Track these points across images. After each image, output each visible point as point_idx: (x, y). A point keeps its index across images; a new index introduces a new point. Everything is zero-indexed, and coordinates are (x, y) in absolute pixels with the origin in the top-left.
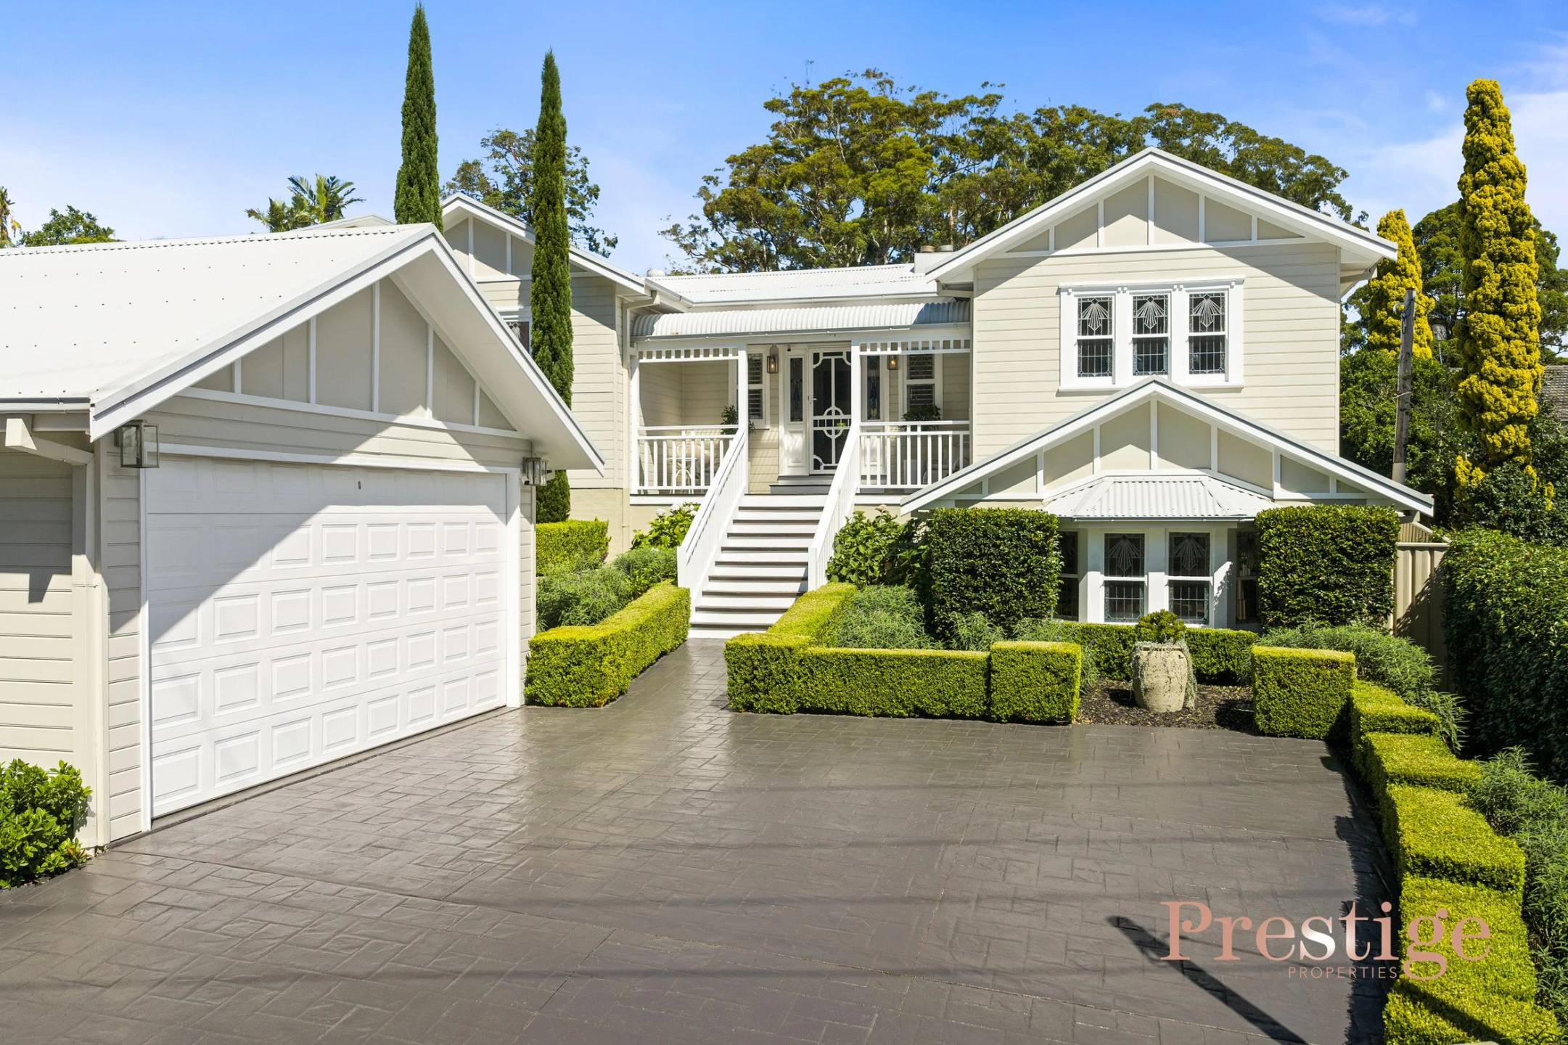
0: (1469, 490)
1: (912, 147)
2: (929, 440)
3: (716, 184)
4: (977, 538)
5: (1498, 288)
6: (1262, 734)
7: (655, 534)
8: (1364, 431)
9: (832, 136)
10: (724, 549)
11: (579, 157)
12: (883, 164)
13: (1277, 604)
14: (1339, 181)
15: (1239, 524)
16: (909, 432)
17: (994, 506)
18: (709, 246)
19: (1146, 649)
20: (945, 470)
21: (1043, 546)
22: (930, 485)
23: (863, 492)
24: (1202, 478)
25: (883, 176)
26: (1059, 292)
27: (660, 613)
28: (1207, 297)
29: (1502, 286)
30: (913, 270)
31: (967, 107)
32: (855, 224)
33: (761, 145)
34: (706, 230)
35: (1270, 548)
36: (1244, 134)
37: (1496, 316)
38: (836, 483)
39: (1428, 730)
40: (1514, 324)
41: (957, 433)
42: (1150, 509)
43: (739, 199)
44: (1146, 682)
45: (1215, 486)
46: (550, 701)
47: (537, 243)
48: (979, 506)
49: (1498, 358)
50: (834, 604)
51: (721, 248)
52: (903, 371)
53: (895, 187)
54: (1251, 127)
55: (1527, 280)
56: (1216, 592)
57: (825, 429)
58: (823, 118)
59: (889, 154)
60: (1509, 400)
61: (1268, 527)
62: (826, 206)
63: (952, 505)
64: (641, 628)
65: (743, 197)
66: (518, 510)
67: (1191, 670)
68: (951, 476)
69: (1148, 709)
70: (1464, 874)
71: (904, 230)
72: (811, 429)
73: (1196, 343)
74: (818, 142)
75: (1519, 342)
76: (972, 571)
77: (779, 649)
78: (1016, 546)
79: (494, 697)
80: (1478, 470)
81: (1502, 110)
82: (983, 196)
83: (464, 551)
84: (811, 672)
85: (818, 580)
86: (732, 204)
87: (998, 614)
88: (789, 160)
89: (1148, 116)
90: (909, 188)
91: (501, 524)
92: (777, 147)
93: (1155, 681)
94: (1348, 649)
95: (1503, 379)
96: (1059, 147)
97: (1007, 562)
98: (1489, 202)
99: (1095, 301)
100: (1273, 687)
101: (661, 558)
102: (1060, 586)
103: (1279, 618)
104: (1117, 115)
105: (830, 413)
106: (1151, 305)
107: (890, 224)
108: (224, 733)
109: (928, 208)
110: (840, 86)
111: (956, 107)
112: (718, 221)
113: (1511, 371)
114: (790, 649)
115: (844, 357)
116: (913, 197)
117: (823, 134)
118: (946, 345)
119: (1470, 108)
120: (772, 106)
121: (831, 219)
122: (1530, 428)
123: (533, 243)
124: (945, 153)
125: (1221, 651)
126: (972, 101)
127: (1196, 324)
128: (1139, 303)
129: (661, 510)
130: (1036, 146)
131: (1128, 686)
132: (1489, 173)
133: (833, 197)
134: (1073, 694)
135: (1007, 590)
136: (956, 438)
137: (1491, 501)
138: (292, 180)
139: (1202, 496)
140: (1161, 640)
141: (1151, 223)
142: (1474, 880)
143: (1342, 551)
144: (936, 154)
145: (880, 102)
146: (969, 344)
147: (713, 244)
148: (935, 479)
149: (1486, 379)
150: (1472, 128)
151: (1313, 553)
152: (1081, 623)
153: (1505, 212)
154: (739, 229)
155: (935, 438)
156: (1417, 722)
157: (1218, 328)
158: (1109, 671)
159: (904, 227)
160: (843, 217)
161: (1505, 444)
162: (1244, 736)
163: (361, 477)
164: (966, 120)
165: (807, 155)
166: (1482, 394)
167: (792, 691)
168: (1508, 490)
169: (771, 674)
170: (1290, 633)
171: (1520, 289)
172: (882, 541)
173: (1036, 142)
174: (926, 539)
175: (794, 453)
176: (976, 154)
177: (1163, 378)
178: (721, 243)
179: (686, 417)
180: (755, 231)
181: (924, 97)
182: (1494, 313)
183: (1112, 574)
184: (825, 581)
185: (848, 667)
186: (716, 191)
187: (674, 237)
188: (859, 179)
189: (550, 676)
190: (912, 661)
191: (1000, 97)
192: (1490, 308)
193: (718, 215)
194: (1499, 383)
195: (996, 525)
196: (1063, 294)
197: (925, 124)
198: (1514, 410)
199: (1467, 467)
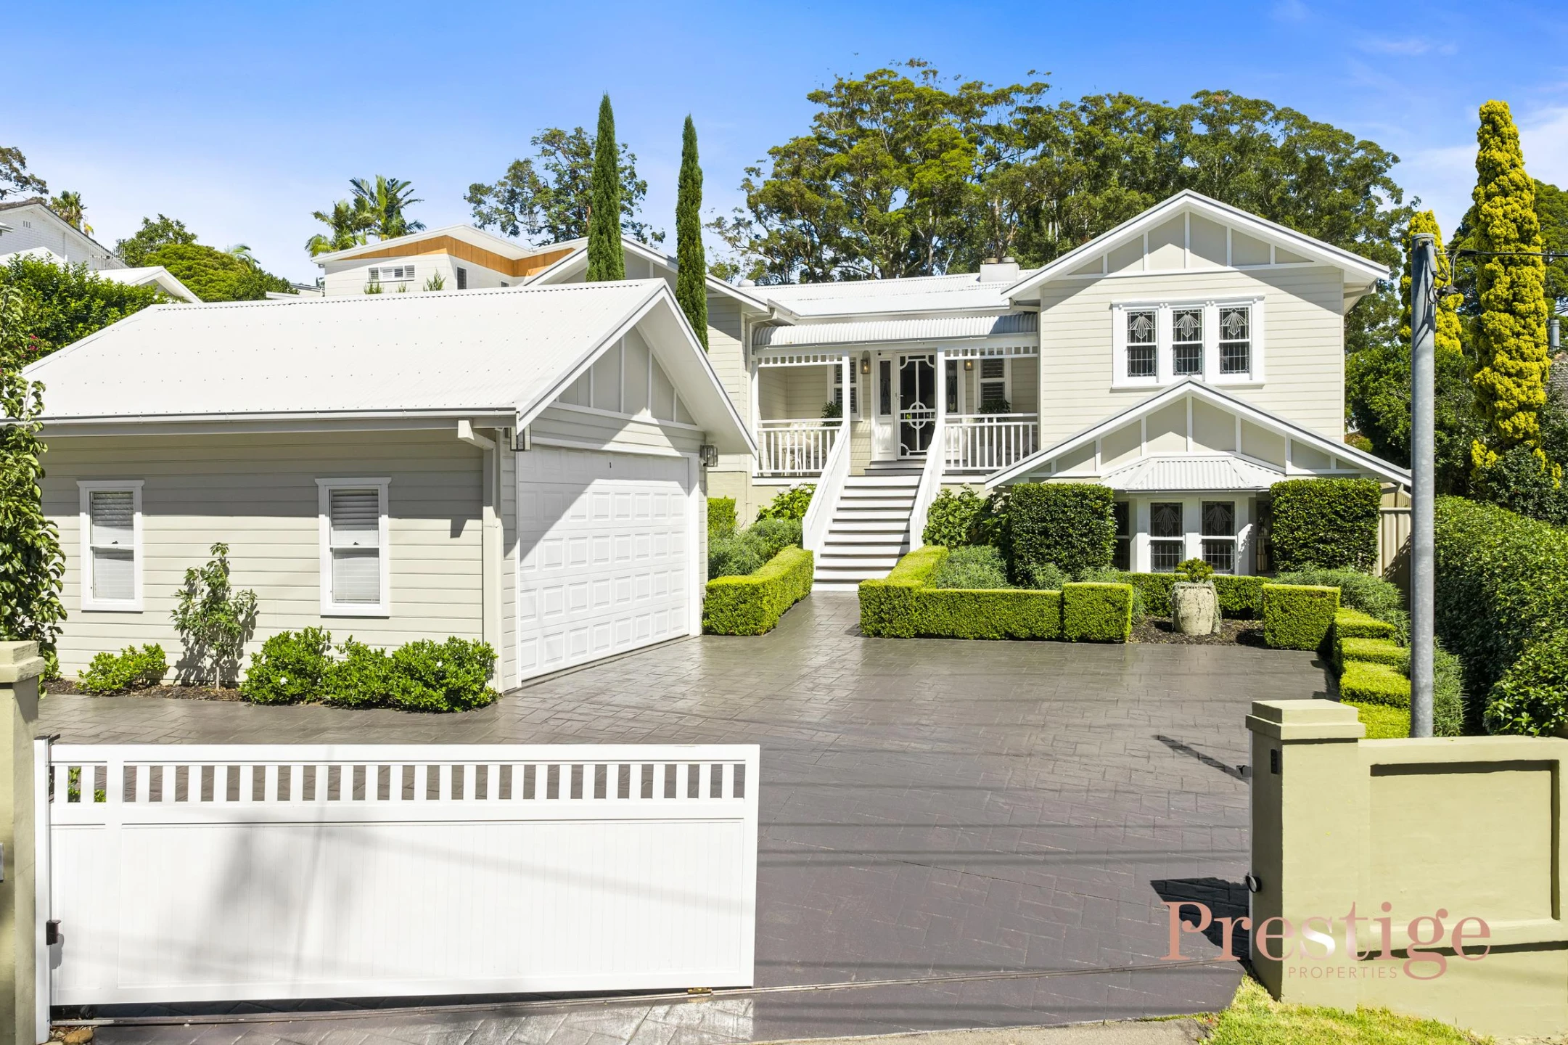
0: (1482, 471)
1: (956, 138)
2: (1004, 429)
3: (758, 175)
4: (1049, 506)
5: (1508, 289)
6: (1270, 647)
7: (778, 508)
8: (1395, 418)
9: (875, 126)
10: (835, 520)
11: (626, 153)
12: (926, 155)
13: (1286, 555)
14: (1390, 166)
15: (1257, 493)
16: (986, 423)
17: (1062, 481)
18: (753, 239)
19: (1182, 588)
20: (1017, 454)
21: (1102, 512)
22: (1004, 467)
23: (948, 473)
24: (1229, 459)
25: (928, 168)
26: (1111, 307)
27: (795, 568)
28: (1234, 311)
29: (1511, 287)
30: (978, 280)
31: (1013, 96)
32: (901, 216)
33: (805, 137)
34: (750, 223)
35: (1280, 512)
36: (1297, 119)
37: (1507, 314)
38: (928, 467)
39: (1386, 636)
40: (1523, 322)
41: (1026, 423)
42: (1187, 483)
43: (782, 191)
44: (1182, 613)
45: (1240, 465)
46: (723, 631)
47: (680, 271)
48: (1049, 481)
49: (1509, 352)
50: (933, 560)
51: (766, 241)
52: (977, 372)
53: (940, 178)
54: (1303, 113)
55: (1535, 282)
56: (1240, 548)
57: (910, 421)
58: (867, 108)
59: (933, 146)
60: (1518, 390)
61: (1279, 495)
62: (869, 197)
63: (1027, 481)
64: (784, 579)
65: (787, 189)
66: (698, 485)
67: (1218, 604)
68: (1022, 460)
69: (1183, 632)
70: (1377, 699)
71: (949, 221)
72: (899, 421)
73: (1225, 349)
74: (862, 133)
75: (1527, 337)
76: (1045, 532)
77: (901, 589)
78: (1080, 512)
79: (681, 627)
80: (1492, 453)
81: (1511, 129)
82: (1028, 184)
83: (664, 515)
84: (925, 606)
85: (916, 544)
86: (776, 196)
87: (1066, 566)
88: (831, 150)
89: (1195, 103)
90: (954, 179)
91: (686, 496)
92: (820, 138)
93: (1189, 611)
94: (1336, 585)
95: (1512, 370)
96: (1105, 135)
97: (1073, 525)
98: (1500, 212)
99: (1141, 315)
100: (1277, 612)
101: (786, 526)
102: (1115, 544)
103: (1288, 566)
104: (1164, 103)
105: (914, 408)
106: (1187, 318)
107: (935, 214)
108: (550, 631)
109: (974, 198)
110: (886, 77)
111: (1001, 97)
112: (762, 213)
113: (1521, 364)
114: (909, 589)
115: (927, 360)
116: (959, 188)
117: (865, 124)
118: (1017, 351)
119: (1482, 126)
120: (815, 98)
121: (876, 210)
122: (1539, 415)
123: (676, 271)
124: (989, 142)
125: (1242, 592)
126: (1018, 90)
127: (1225, 333)
128: (1178, 316)
129: (781, 490)
130: (1081, 134)
131: (1171, 620)
132: (1499, 186)
133: (877, 188)
134: (1126, 619)
135: (1073, 547)
136: (1026, 428)
137: (1503, 481)
138: (353, 182)
139: (1228, 472)
140: (1194, 581)
141: (1187, 250)
142: (1383, 703)
143: (1337, 513)
144: (981, 143)
145: (924, 93)
146: (1036, 350)
147: (757, 237)
148: (1008, 463)
149: (1498, 371)
150: (1485, 145)
151: (1314, 515)
152: (1132, 572)
153: (1514, 221)
154: (782, 220)
155: (1008, 428)
156: (1378, 630)
157: (1243, 336)
158: (1155, 609)
159: (949, 217)
160: (887, 207)
161: (1516, 430)
162: (1256, 649)
163: (611, 459)
164: (1012, 108)
165: (851, 147)
166: (1494, 384)
167: (910, 621)
168: (1518, 471)
169: (894, 608)
170: (1293, 575)
171: (1528, 289)
172: (967, 512)
173: (1081, 131)
174: (1005, 509)
175: (884, 441)
176: (1022, 143)
177: (1197, 378)
178: (765, 235)
179: (790, 413)
180: (798, 222)
181: (969, 87)
182: (1505, 311)
183: (1156, 535)
184: (922, 544)
185: (953, 602)
186: (758, 183)
187: (717, 230)
188: (903, 170)
189: (722, 612)
190: (1004, 597)
191: (1047, 86)
192: (1501, 307)
193: (762, 207)
194: (1509, 375)
195: (1064, 496)
196: (1115, 309)
197: (970, 114)
198: (1523, 398)
199: (1483, 450)
